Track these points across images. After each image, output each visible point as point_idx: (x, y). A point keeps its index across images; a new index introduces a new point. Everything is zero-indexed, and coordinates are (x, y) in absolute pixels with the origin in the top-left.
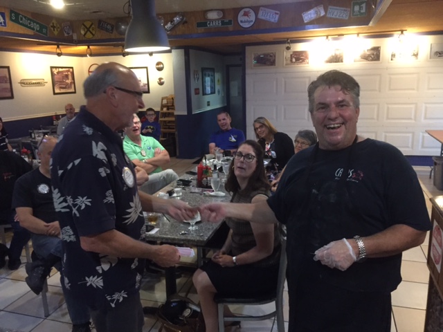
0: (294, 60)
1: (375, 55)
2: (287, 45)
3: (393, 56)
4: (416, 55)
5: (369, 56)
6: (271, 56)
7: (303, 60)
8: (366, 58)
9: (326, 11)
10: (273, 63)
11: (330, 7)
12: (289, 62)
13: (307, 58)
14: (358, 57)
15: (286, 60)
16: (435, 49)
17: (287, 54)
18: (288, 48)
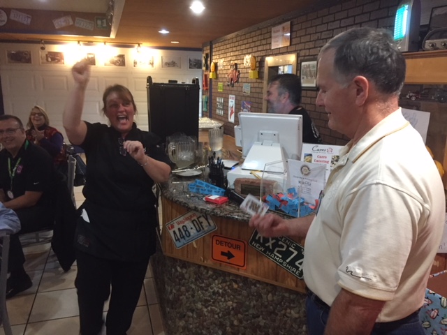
0: (50, 59)
1: (121, 61)
2: (42, 45)
3: (135, 63)
4: (152, 64)
5: (117, 62)
6: (26, 54)
7: (59, 61)
8: (114, 63)
9: (74, 21)
10: (29, 61)
11: (77, 18)
12: (45, 61)
13: (62, 58)
14: (108, 62)
15: (42, 59)
16: (165, 61)
17: (43, 54)
18: (43, 48)
